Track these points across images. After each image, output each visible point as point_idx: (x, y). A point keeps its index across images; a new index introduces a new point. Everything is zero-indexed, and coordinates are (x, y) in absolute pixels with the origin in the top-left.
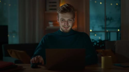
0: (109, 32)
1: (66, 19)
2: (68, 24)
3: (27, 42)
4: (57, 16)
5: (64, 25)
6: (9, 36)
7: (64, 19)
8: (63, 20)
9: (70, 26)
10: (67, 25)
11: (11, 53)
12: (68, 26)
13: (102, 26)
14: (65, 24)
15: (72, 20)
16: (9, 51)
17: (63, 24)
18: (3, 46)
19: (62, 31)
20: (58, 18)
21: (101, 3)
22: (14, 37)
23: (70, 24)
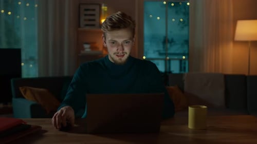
0: (170, 60)
1: (120, 41)
2: (123, 49)
3: (51, 75)
4: (103, 35)
5: (116, 52)
6: (23, 64)
7: (116, 41)
8: (114, 42)
9: (126, 53)
10: (121, 52)
11: (25, 92)
12: (123, 53)
13: (158, 51)
14: (117, 50)
15: (131, 41)
16: (22, 90)
17: (115, 50)
18: (12, 81)
19: (113, 61)
20: (105, 39)
21: (158, 18)
22: (31, 66)
23: (127, 50)
